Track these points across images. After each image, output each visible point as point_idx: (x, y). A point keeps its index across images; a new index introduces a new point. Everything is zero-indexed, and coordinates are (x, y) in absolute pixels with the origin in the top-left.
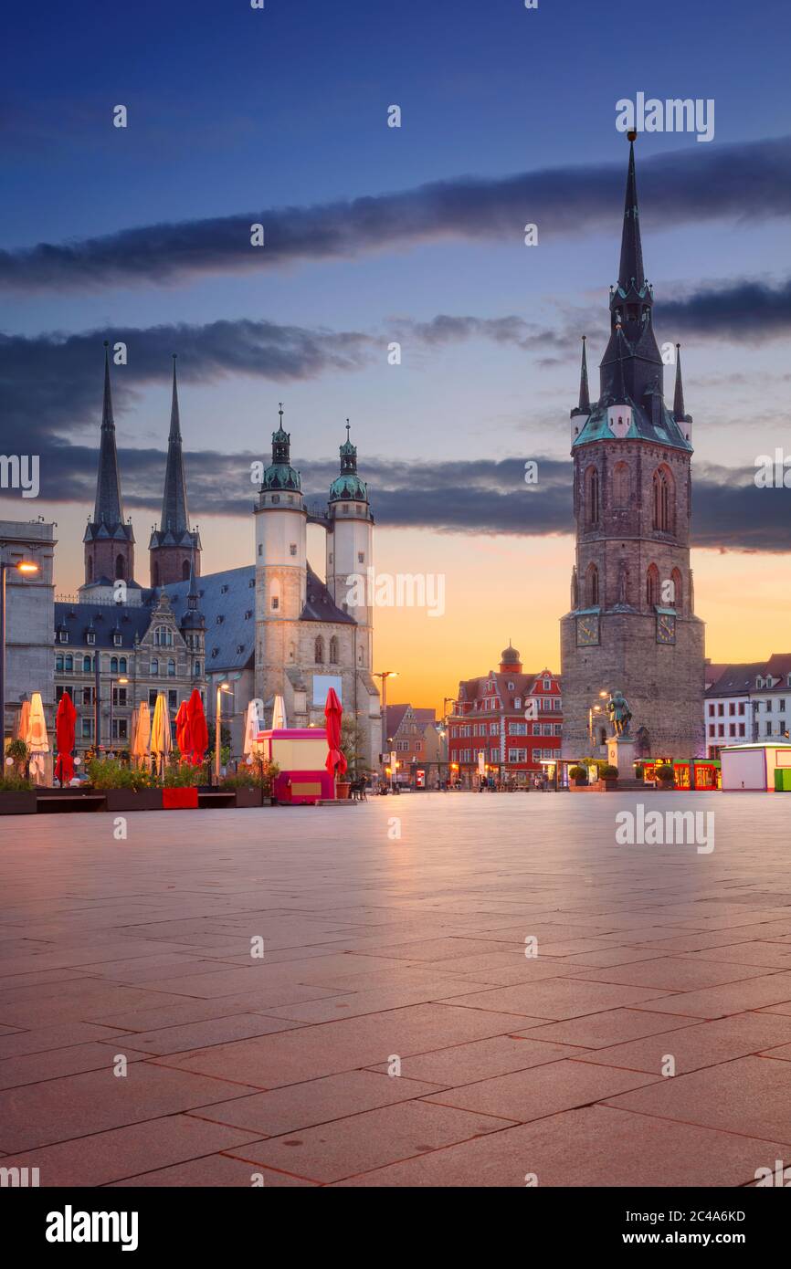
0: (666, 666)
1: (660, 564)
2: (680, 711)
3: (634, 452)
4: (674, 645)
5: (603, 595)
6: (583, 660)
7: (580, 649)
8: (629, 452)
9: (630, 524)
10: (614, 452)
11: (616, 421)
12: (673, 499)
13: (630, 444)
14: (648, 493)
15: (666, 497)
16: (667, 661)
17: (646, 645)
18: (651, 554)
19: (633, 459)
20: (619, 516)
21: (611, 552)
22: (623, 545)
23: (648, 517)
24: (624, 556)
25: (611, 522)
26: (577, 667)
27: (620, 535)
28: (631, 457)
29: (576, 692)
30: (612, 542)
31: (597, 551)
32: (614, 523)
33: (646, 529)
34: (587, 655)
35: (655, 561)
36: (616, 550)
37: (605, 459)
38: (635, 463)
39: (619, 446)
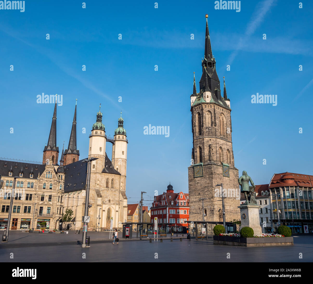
0: (227, 185)
1: (223, 147)
2: (232, 203)
3: (213, 107)
4: (229, 177)
5: (204, 158)
6: (197, 183)
7: (195, 178)
8: (211, 107)
9: (212, 132)
10: (206, 107)
11: (206, 97)
12: (226, 126)
13: (211, 105)
14: (218, 122)
15: (224, 124)
16: (227, 183)
17: (220, 177)
18: (220, 143)
19: (212, 110)
20: (208, 129)
21: (206, 142)
22: (210, 140)
23: (218, 130)
24: (211, 144)
25: (205, 131)
26: (195, 185)
27: (209, 136)
28: (212, 109)
29: (194, 195)
30: (206, 138)
31: (201, 142)
32: (207, 132)
33: (218, 134)
34: (198, 180)
35: (221, 146)
36: (208, 141)
37: (202, 110)
38: (213, 111)
39: (207, 105)
